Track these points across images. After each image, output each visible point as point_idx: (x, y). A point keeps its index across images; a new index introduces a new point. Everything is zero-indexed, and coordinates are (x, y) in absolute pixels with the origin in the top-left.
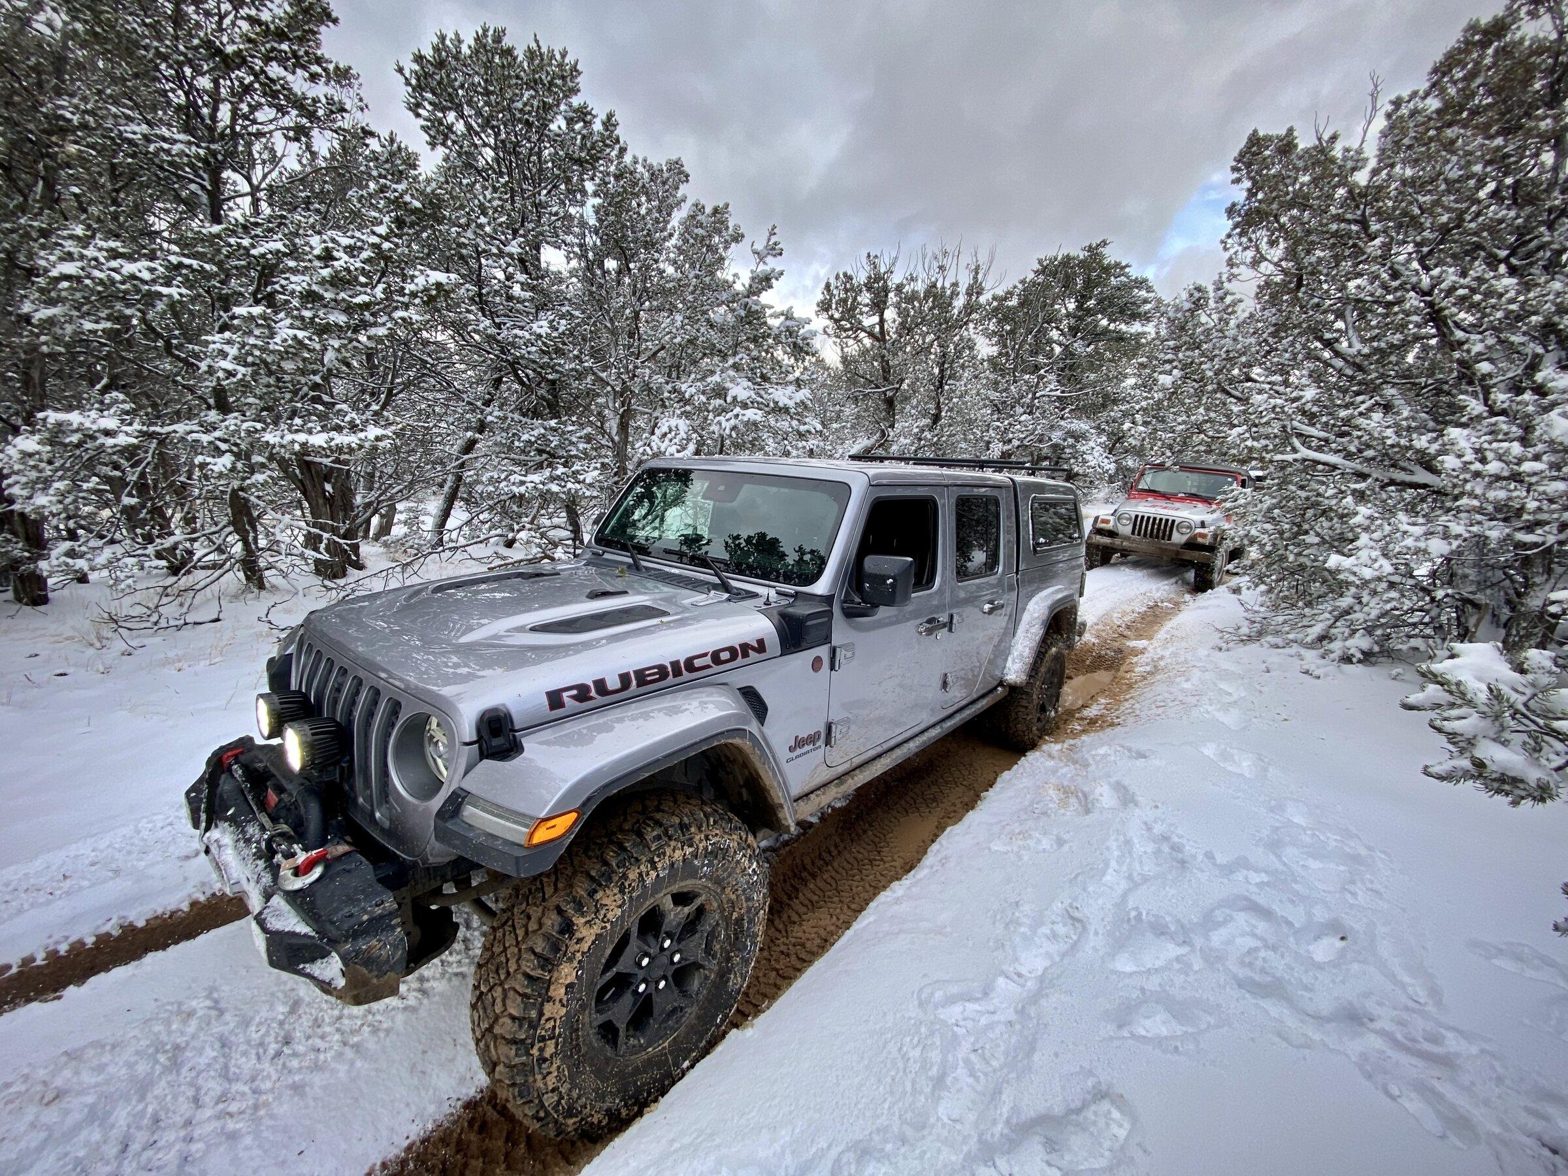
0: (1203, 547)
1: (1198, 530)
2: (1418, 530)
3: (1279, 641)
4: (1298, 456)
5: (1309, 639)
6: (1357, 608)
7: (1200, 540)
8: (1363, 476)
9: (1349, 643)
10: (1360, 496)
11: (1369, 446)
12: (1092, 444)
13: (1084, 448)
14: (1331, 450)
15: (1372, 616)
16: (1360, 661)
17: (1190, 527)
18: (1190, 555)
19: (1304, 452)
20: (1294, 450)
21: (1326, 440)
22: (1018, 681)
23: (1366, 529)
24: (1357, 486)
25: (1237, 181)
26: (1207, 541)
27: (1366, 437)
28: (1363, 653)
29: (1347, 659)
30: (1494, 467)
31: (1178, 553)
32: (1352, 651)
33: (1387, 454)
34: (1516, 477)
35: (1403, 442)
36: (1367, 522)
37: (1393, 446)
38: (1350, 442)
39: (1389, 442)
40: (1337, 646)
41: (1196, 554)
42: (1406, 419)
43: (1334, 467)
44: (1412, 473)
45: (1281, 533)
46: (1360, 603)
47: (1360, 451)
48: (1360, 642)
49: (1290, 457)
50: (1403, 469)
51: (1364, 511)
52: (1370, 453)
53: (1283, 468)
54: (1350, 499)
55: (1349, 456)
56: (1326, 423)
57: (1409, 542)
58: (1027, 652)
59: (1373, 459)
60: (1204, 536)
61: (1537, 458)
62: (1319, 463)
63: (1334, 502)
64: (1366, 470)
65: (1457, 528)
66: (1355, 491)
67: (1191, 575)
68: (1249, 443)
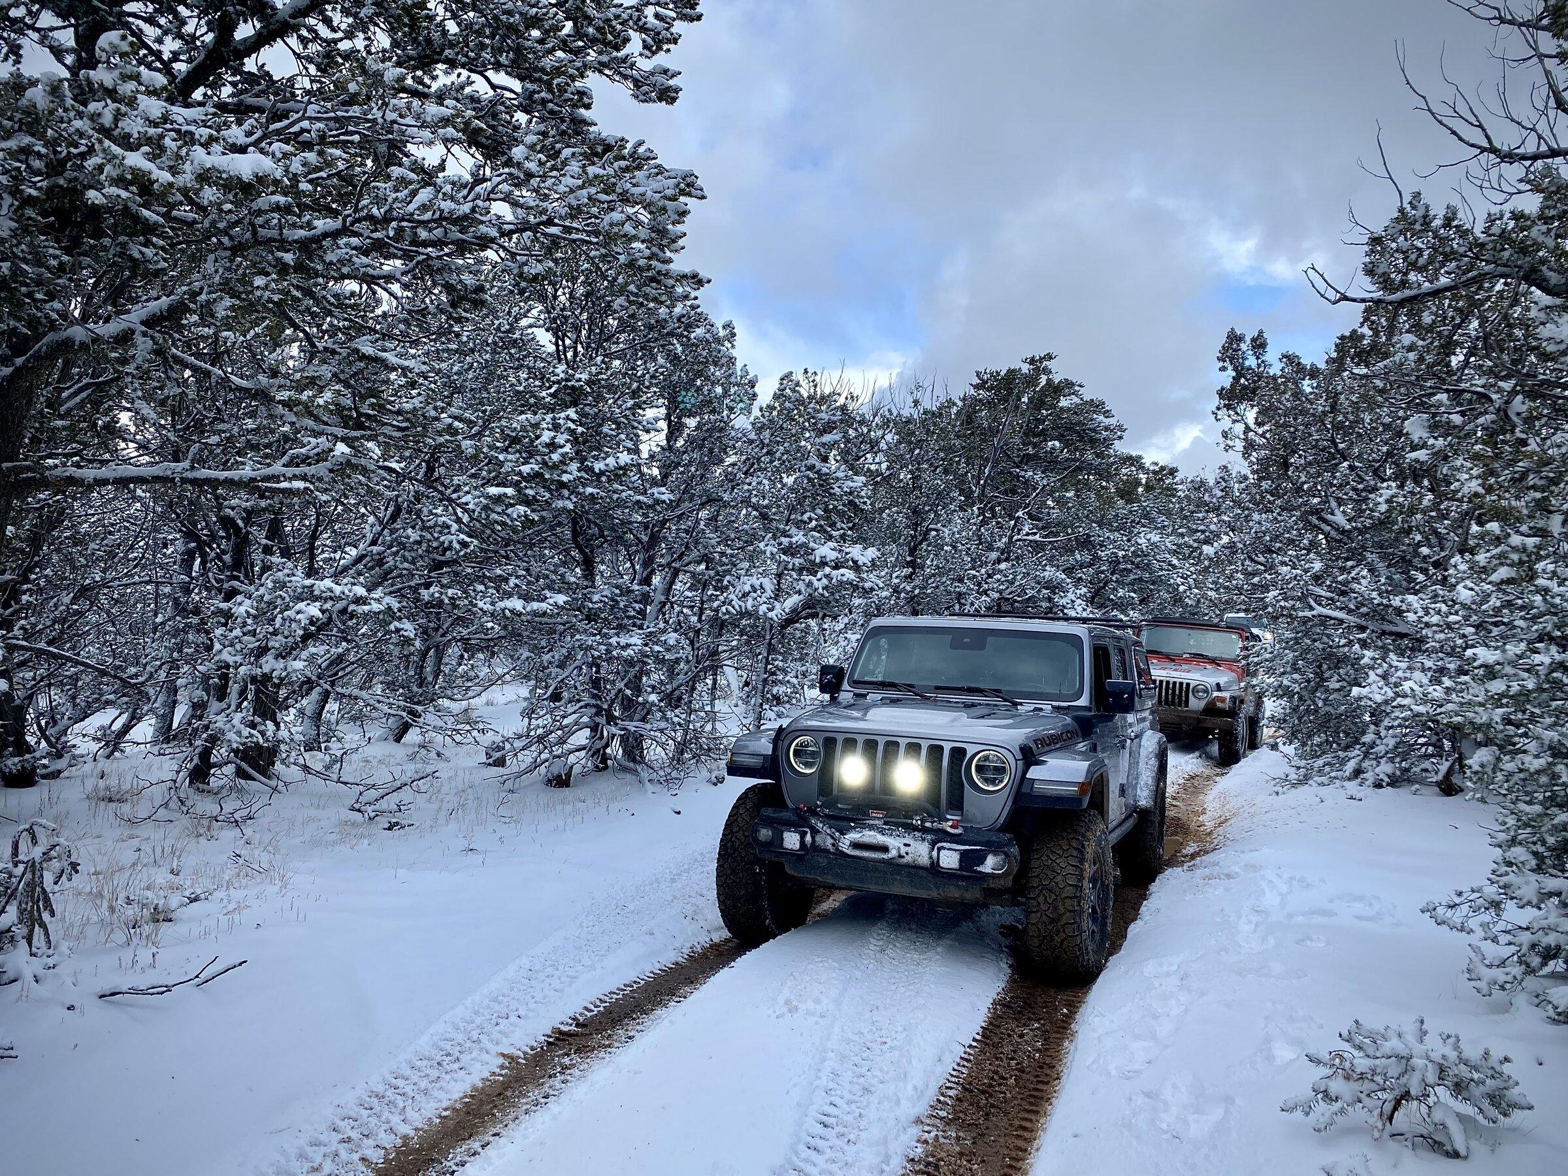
0: (1222, 713)
1: (1216, 694)
2: (1403, 665)
3: (1324, 779)
4: (1314, 613)
5: (1347, 774)
6: (1378, 742)
7: (1219, 704)
8: (1362, 629)
9: (1377, 770)
10: (1364, 644)
11: (1363, 605)
12: (1071, 596)
13: (1063, 601)
14: (1337, 608)
15: (1391, 747)
16: (1388, 785)
17: (1206, 691)
18: (1210, 722)
19: (1319, 610)
20: (1311, 608)
21: (1332, 599)
22: (1148, 805)
23: (1372, 668)
24: (1361, 636)
25: (1223, 369)
26: (1227, 706)
27: (1360, 599)
28: (1389, 777)
29: (1378, 785)
30: (1435, 619)
31: (1198, 720)
32: (1382, 776)
33: (1375, 611)
34: (1449, 626)
35: (1385, 601)
36: (1372, 662)
37: (1378, 605)
38: (1350, 600)
39: (1376, 602)
40: (1370, 776)
41: (1218, 720)
42: (1384, 584)
43: (1342, 621)
44: (1396, 625)
45: (1308, 681)
46: (1380, 737)
47: (1358, 608)
48: (1385, 769)
49: (1308, 614)
50: (1391, 622)
51: (1368, 654)
52: (1364, 610)
53: (1305, 623)
54: (1357, 646)
55: (1350, 611)
56: (1330, 586)
57: (1400, 674)
58: (1150, 782)
59: (1367, 614)
60: (1223, 700)
61: (1456, 613)
62: (1331, 618)
63: (1346, 649)
64: (1364, 623)
65: (1429, 664)
66: (1359, 639)
67: (1215, 749)
68: (1282, 603)
